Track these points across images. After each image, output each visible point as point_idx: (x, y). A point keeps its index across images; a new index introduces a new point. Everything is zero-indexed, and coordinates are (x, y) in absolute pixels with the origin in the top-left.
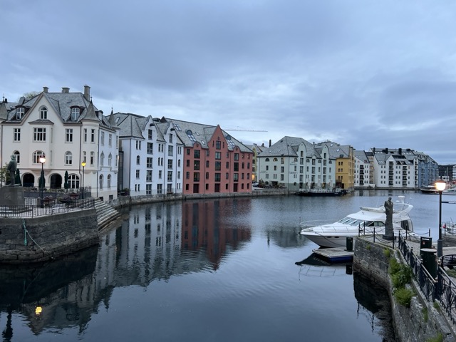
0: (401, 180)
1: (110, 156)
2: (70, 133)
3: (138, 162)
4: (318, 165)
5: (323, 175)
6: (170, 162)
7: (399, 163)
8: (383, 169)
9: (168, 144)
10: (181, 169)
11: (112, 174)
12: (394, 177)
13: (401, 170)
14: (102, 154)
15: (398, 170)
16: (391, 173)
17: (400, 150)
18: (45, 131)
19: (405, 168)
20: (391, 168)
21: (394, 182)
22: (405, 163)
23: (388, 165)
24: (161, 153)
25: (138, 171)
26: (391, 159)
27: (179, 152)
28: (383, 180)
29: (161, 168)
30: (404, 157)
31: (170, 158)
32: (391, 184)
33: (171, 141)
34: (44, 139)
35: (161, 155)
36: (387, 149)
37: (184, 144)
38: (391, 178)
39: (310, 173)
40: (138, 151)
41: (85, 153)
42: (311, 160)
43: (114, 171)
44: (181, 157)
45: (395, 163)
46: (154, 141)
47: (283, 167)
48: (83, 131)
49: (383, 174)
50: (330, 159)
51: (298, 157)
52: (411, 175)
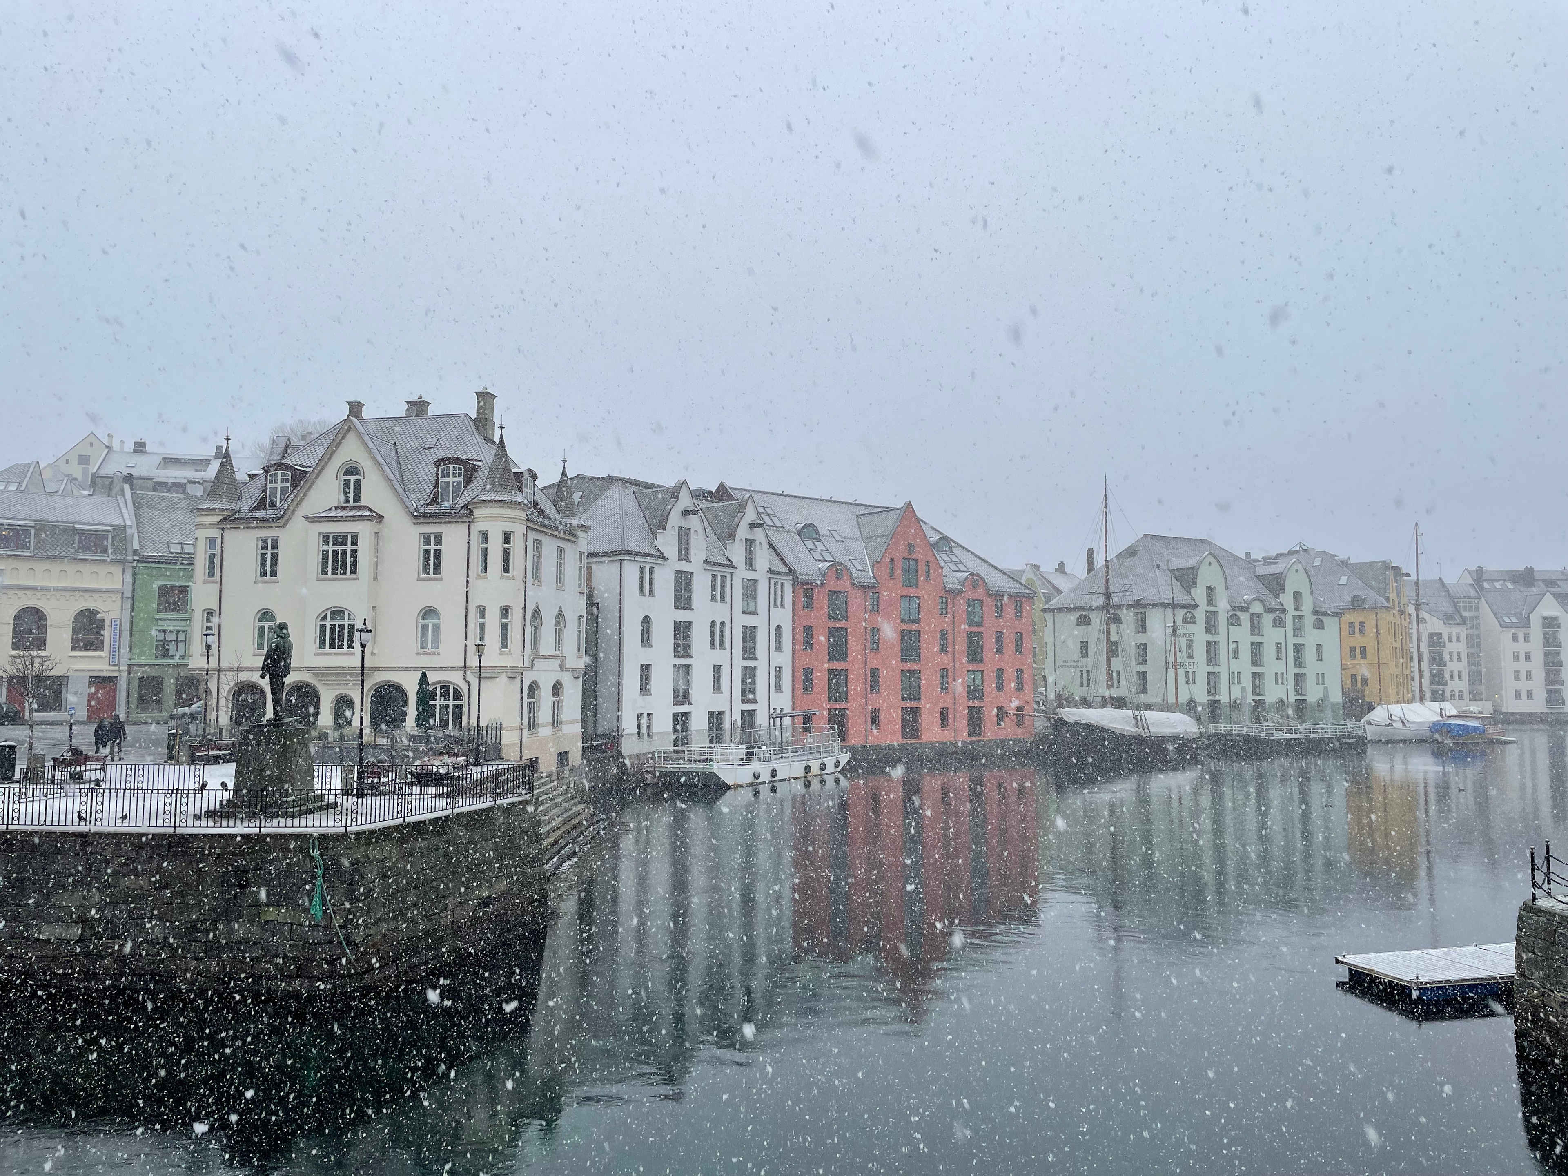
1: (560, 616)
2: (432, 547)
3: (646, 639)
4: (1271, 636)
5: (1292, 670)
6: (749, 633)
8: (1522, 647)
9: (742, 573)
10: (784, 659)
11: (566, 679)
14: (537, 613)
16: (1552, 661)
18: (354, 543)
20: (1549, 639)
24: (719, 605)
25: (646, 668)
26: (1549, 607)
27: (776, 601)
28: (1523, 685)
29: (720, 657)
31: (750, 621)
32: (1554, 699)
33: (750, 564)
34: (354, 571)
35: (720, 612)
37: (792, 572)
38: (1553, 679)
39: (1244, 665)
40: (647, 599)
41: (482, 611)
42: (1245, 619)
43: (573, 670)
44: (784, 617)
46: (695, 565)
47: (1143, 647)
48: (476, 539)
49: (1523, 666)
50: (1315, 612)
51: (1196, 606)
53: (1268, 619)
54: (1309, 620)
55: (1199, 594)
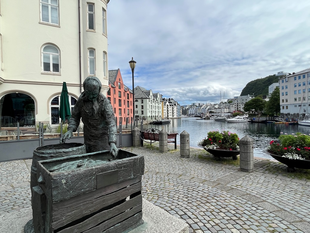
0: (171, 114)
5: (158, 111)
7: (170, 105)
8: (165, 109)
12: (169, 113)
13: (171, 109)
15: (170, 108)
16: (168, 111)
17: (170, 99)
19: (173, 108)
20: (167, 107)
21: (169, 115)
22: (173, 106)
23: (166, 106)
26: (167, 103)
30: (171, 103)
32: (168, 116)
36: (164, 98)
38: (168, 113)
39: (154, 110)
42: (154, 101)
45: (169, 105)
47: (142, 106)
49: (165, 111)
50: (160, 101)
51: (150, 99)
52: (175, 111)
53: (156, 101)
54: (160, 102)
55: (150, 96)
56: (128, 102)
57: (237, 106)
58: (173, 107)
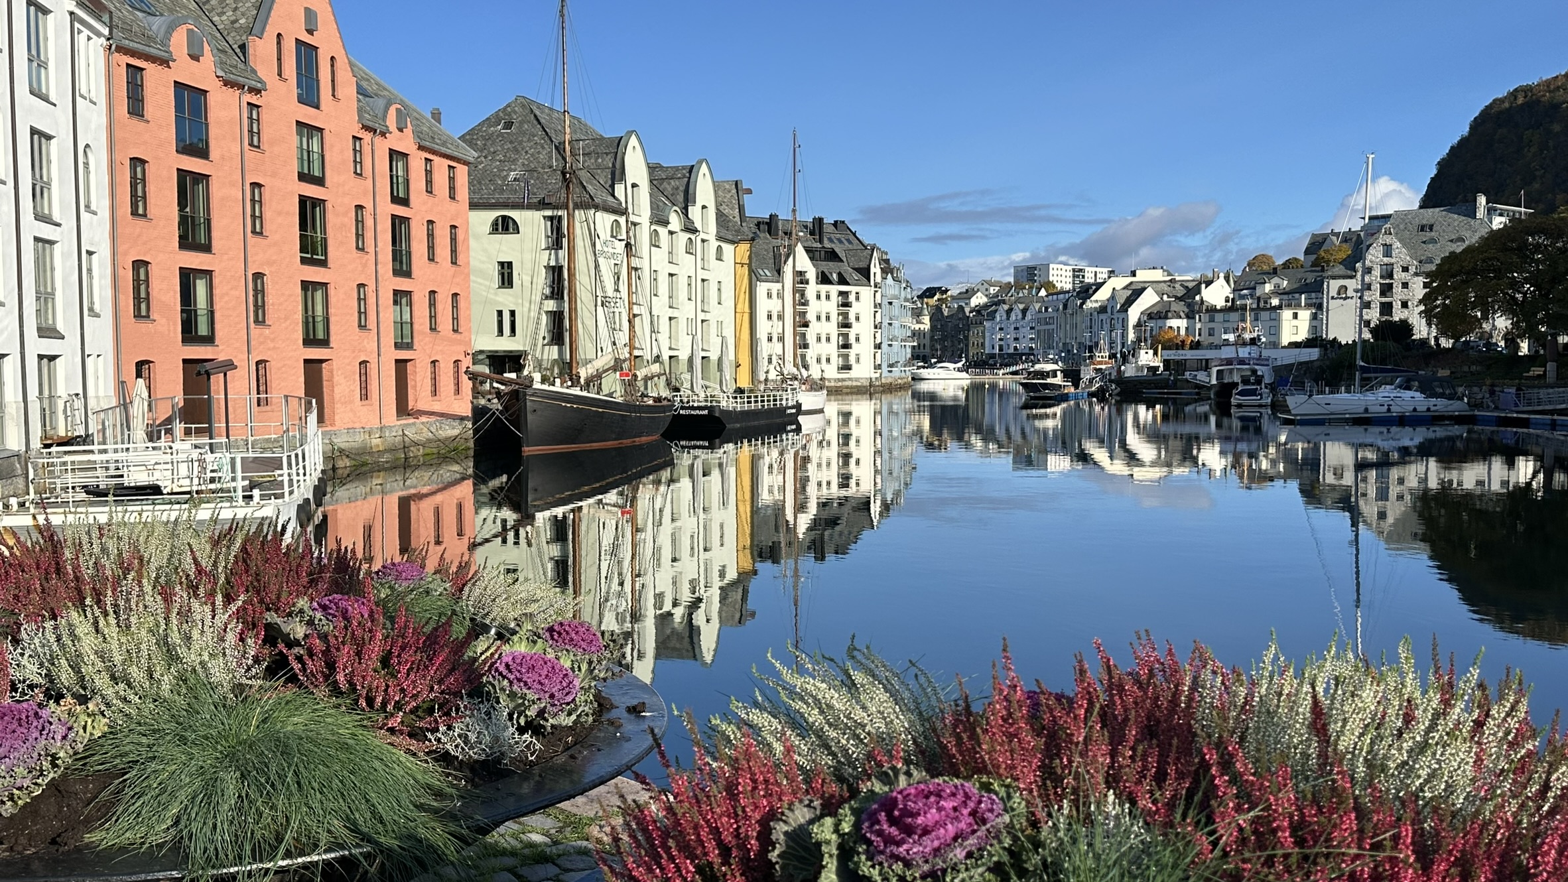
0: (833, 348)
4: (686, 265)
6: (39, 153)
7: (823, 278)
8: (775, 305)
10: (97, 232)
12: (811, 338)
15: (822, 308)
16: (801, 321)
17: (818, 222)
19: (844, 300)
20: (799, 296)
22: (842, 280)
23: (788, 285)
26: (800, 260)
27: (81, 81)
28: (775, 348)
30: (833, 256)
36: (770, 219)
38: (800, 341)
42: (663, 231)
44: (94, 125)
45: (812, 276)
49: (776, 327)
52: (863, 329)
53: (683, 236)
55: (624, 190)
56: (399, 225)
57: (1386, 290)
58: (841, 293)
